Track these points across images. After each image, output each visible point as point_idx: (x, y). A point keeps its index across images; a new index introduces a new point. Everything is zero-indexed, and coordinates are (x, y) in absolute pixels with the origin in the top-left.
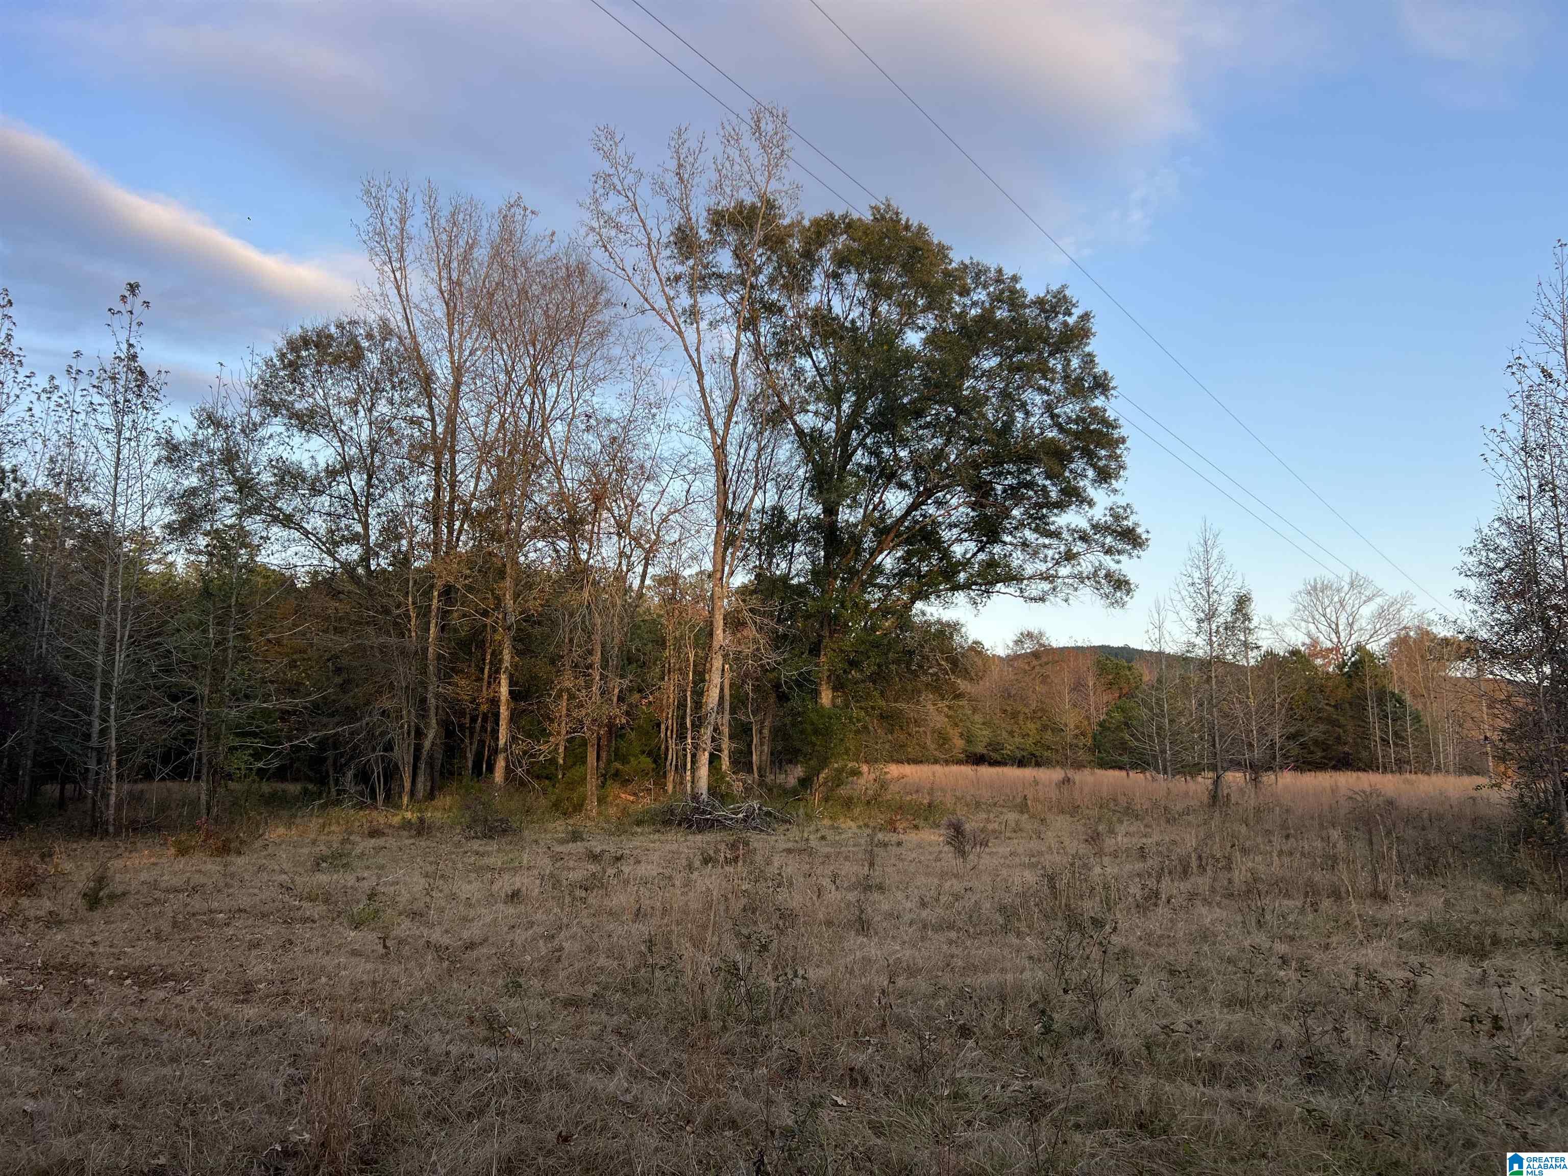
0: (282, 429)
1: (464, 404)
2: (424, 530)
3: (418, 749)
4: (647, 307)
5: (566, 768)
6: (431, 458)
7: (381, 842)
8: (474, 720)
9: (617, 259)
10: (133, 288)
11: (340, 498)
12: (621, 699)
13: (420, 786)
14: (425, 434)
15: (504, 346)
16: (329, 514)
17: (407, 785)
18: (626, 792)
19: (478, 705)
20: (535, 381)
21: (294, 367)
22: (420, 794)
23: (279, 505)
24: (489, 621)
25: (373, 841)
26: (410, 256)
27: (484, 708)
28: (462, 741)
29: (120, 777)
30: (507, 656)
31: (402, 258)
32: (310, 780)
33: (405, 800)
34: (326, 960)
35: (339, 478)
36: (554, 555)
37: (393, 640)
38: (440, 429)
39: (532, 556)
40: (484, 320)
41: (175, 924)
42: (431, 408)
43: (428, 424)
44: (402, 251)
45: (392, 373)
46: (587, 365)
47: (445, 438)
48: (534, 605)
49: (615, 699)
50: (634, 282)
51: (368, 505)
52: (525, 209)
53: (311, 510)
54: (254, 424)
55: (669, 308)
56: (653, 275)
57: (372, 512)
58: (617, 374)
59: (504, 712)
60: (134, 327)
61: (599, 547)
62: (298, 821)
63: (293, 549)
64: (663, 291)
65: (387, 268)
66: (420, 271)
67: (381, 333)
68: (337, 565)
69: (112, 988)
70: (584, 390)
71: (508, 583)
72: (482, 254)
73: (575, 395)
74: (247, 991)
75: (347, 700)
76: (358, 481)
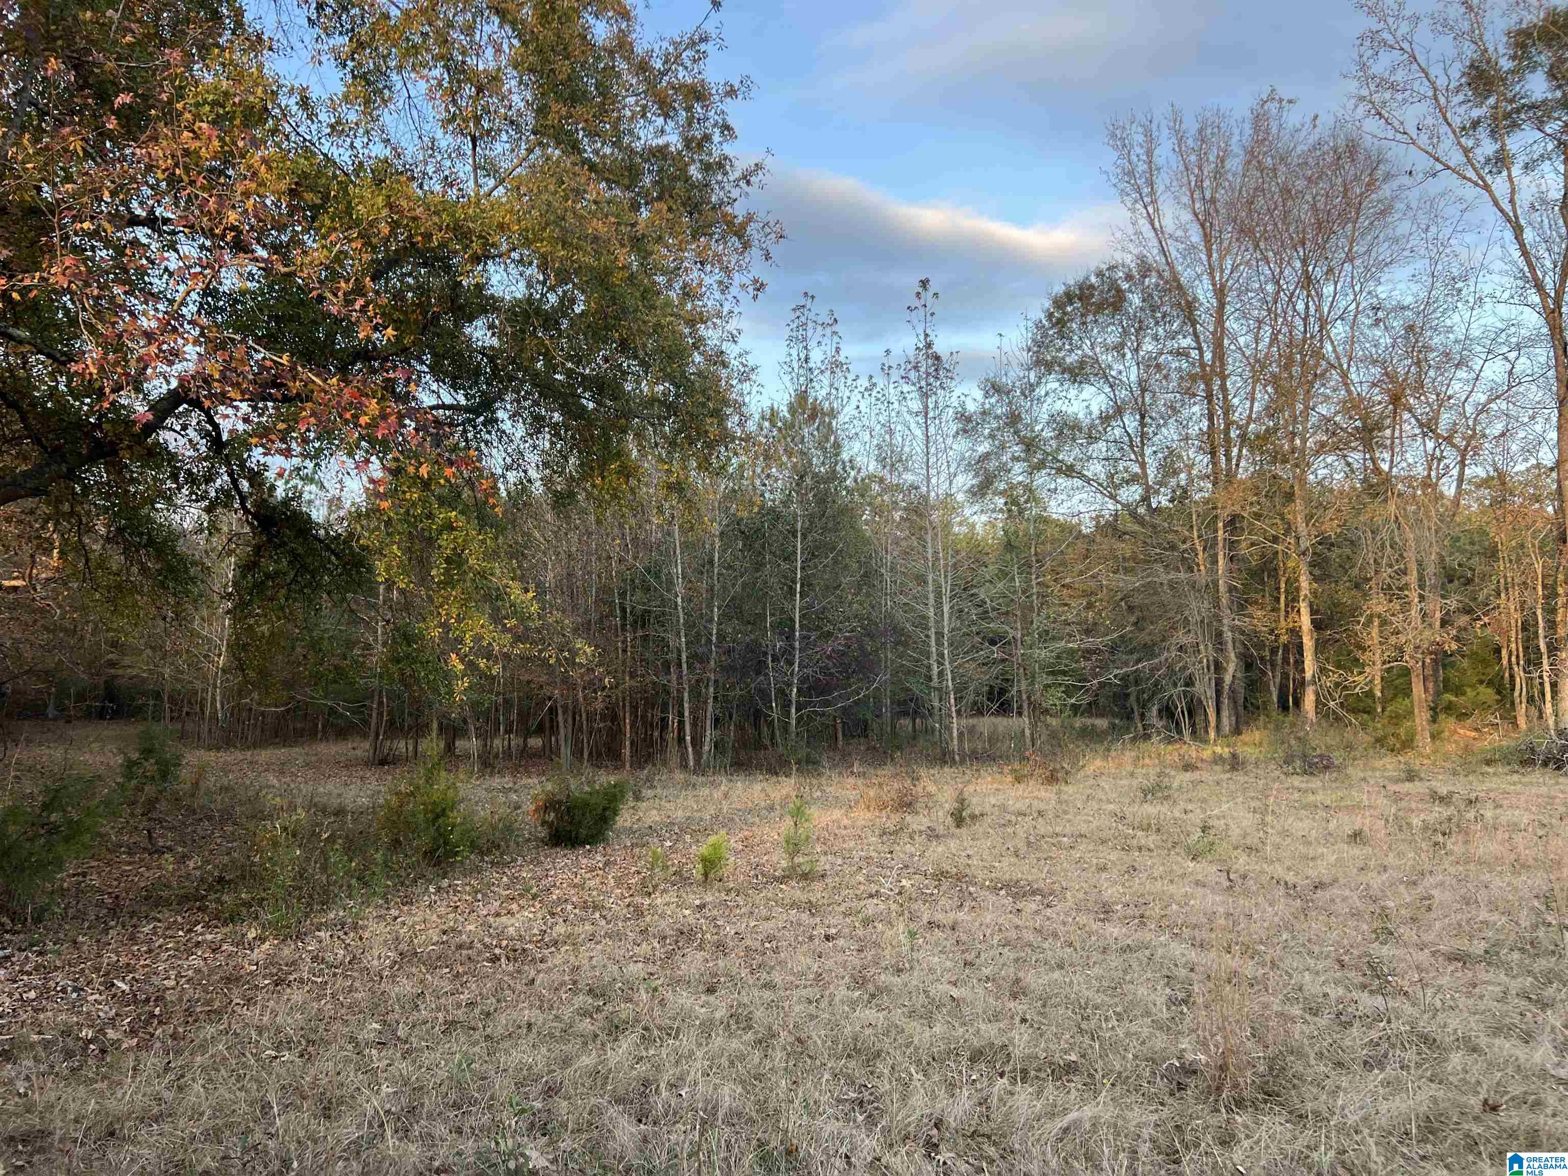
0: (1057, 385)
1: (1231, 324)
2: (1202, 461)
3: (1219, 683)
4: (1439, 167)
5: (1385, 702)
6: (1202, 386)
7: (1196, 775)
8: (1274, 651)
9: (1396, 123)
10: (924, 283)
11: (1115, 441)
12: (1444, 623)
13: (1225, 721)
14: (1193, 364)
15: (1271, 254)
16: (1107, 459)
17: (1212, 718)
18: (1464, 727)
19: (1277, 636)
20: (1307, 281)
21: (1060, 324)
22: (1226, 729)
23: (1060, 457)
24: (1280, 548)
25: (1188, 774)
26: (1160, 188)
27: (1284, 639)
28: (1264, 673)
29: (958, 712)
30: (1305, 583)
31: (1153, 192)
32: (1115, 715)
33: (1212, 734)
34: (1172, 889)
35: (1114, 423)
36: (1347, 469)
37: (1182, 575)
38: (1208, 356)
39: (1322, 473)
40: (1245, 231)
41: (1029, 844)
42: (1196, 335)
43: (1194, 354)
44: (1152, 185)
45: (1154, 309)
46: (1369, 251)
47: (1214, 362)
48: (1331, 528)
49: (1438, 623)
50: (1420, 142)
51: (1143, 444)
52: (1281, 100)
53: (1090, 458)
54: (1031, 385)
55: (1469, 161)
56: (1445, 128)
57: (1148, 451)
58: (1406, 253)
59: (1308, 643)
60: (929, 317)
61: (1403, 453)
62: (1113, 754)
63: (1077, 497)
64: (1459, 143)
65: (1139, 206)
66: (1172, 201)
67: (1139, 272)
68: (1119, 507)
69: (992, 898)
70: (1367, 281)
71: (1299, 505)
72: (1234, 164)
73: (1357, 288)
74: (1106, 911)
75: (1144, 637)
76: (1131, 422)
